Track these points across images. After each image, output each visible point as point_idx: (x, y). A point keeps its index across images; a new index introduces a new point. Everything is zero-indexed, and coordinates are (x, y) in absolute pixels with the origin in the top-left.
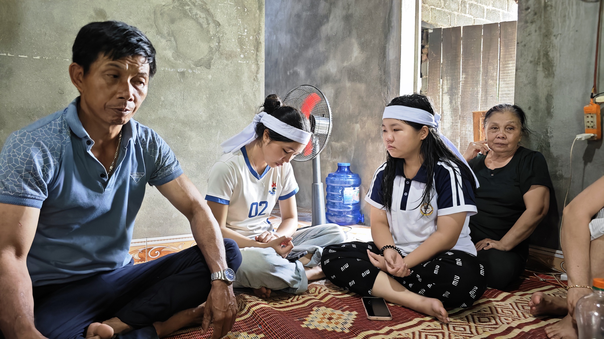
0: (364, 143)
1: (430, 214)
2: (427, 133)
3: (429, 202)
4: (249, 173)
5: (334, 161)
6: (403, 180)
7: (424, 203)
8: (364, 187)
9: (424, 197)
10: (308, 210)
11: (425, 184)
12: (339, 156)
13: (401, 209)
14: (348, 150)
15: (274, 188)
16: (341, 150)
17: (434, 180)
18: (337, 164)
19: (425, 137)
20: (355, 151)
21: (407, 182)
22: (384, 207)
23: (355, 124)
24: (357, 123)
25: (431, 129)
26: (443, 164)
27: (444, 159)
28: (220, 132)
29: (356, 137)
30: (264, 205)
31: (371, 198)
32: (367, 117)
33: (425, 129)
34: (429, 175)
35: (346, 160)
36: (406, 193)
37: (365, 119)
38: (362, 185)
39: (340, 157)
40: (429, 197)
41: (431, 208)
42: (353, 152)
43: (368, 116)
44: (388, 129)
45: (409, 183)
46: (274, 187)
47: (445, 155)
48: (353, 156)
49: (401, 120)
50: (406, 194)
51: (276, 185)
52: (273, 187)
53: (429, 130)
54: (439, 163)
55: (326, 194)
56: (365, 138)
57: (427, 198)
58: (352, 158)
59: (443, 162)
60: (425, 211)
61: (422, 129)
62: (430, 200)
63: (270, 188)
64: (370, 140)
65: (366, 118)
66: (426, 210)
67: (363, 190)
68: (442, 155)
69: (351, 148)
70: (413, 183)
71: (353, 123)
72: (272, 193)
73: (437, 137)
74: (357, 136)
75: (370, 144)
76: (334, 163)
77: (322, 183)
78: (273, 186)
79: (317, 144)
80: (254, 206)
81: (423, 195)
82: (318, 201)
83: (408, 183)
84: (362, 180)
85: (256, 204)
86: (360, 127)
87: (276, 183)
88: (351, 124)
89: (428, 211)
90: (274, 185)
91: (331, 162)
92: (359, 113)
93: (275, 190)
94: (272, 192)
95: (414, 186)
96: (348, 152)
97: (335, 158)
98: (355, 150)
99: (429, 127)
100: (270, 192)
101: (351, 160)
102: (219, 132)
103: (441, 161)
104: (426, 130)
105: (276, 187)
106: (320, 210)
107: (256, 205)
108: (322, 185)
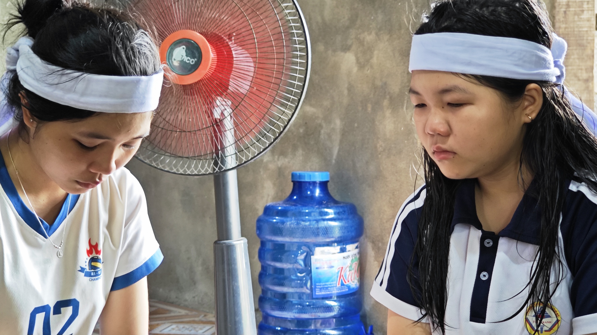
0: (369, 109)
1: (552, 331)
2: (539, 101)
3: (548, 298)
4: (17, 219)
5: (280, 163)
6: (476, 235)
7: (533, 303)
8: (373, 242)
9: (535, 286)
10: (205, 316)
11: (537, 247)
12: (295, 148)
13: (471, 320)
14: (322, 132)
15: (94, 260)
16: (301, 130)
17: (560, 235)
18: (290, 177)
19: (534, 115)
20: (343, 135)
21: (487, 241)
22: (424, 316)
23: (342, 54)
24: (346, 49)
25: (547, 91)
26: (584, 189)
27: (587, 174)
29: (346, 92)
30: (68, 311)
31: (389, 290)
32: (377, 34)
33: (534, 93)
34: (548, 221)
35: (315, 161)
36: (485, 273)
37: (369, 38)
38: (366, 237)
39: (300, 152)
40: (548, 282)
41: (553, 314)
42: (337, 138)
43: (380, 29)
44: (429, 100)
45: (491, 244)
46: (94, 255)
47: (588, 162)
48: (339, 151)
49: (464, 75)
50: (484, 276)
51: (100, 248)
52: (91, 256)
53: (544, 94)
54: (573, 187)
55: (258, 269)
56: (372, 96)
57: (543, 287)
58: (335, 157)
59: (583, 183)
60: (538, 326)
61: (526, 93)
62: (551, 293)
63: (84, 259)
64: (386, 103)
65: (373, 33)
66: (540, 322)
67: (371, 253)
68: (581, 163)
69: (332, 126)
70: (503, 244)
71: (334, 51)
72: (88, 275)
73: (564, 110)
74: (349, 90)
75: (388, 113)
76: (280, 172)
77: (245, 240)
78: (89, 252)
80: (40, 318)
81: (531, 280)
82: (234, 296)
83: (489, 243)
84: (367, 222)
85: (44, 309)
86: (357, 59)
87: (97, 245)
88: (330, 52)
89: (547, 323)
90: (93, 248)
91: (272, 166)
92: (353, 20)
93: (99, 265)
94: (87, 269)
95: (506, 253)
96: (322, 137)
97: (283, 154)
98: (344, 133)
99: (543, 83)
100: (82, 270)
101: (334, 161)
103: (579, 180)
104: (537, 97)
105: (101, 256)
106: (240, 322)
107: (44, 313)
108: (244, 243)
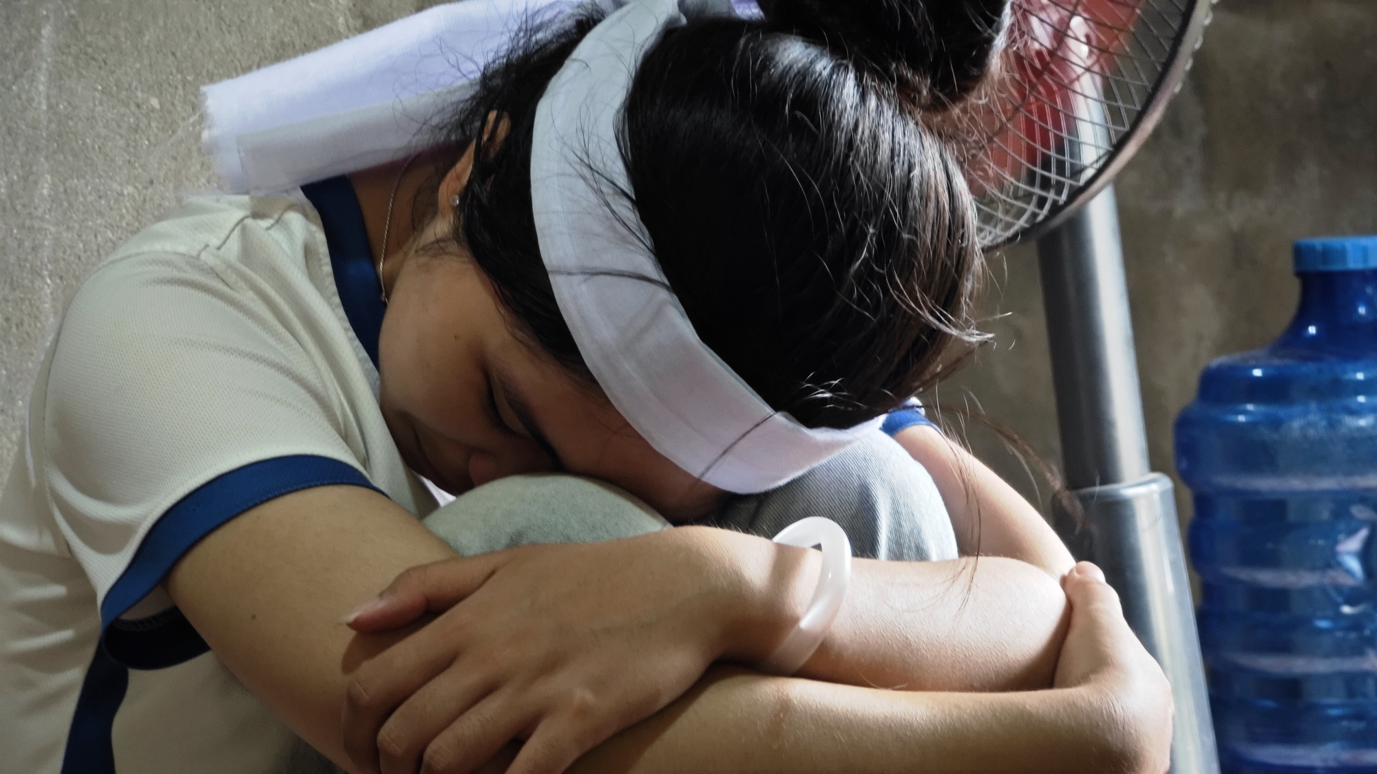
5: (1235, 220)
12: (1290, 158)
16: (1312, 93)
28: (57, 31)
39: (1311, 171)
77: (1163, 483)
79: (1079, 52)
91: (1207, 231)
97: (1247, 182)
102: (47, 31)
108: (1163, 494)
